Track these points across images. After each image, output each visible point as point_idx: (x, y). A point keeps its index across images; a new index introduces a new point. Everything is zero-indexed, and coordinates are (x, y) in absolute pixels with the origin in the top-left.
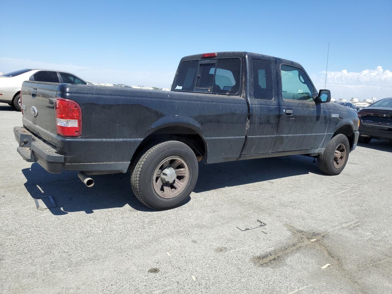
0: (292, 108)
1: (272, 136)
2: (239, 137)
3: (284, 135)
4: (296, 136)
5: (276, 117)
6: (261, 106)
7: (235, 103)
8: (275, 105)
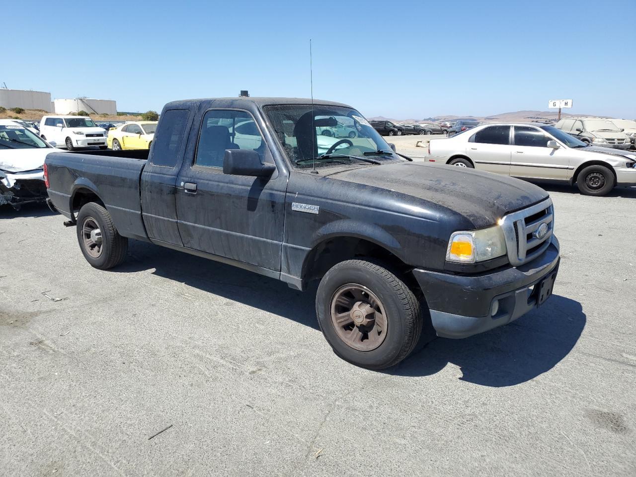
0: (196, 180)
1: (171, 220)
2: (133, 211)
3: (188, 223)
4: (209, 230)
5: (171, 191)
6: (153, 174)
7: (128, 169)
8: (172, 175)
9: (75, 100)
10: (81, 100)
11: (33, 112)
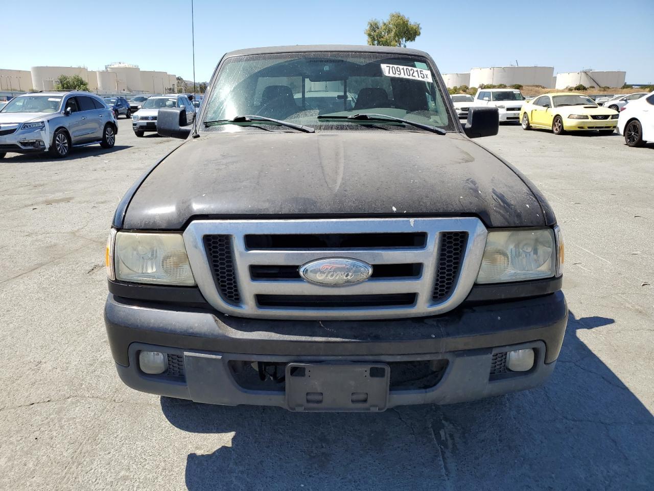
9: (578, 73)
10: (585, 72)
11: (530, 88)
